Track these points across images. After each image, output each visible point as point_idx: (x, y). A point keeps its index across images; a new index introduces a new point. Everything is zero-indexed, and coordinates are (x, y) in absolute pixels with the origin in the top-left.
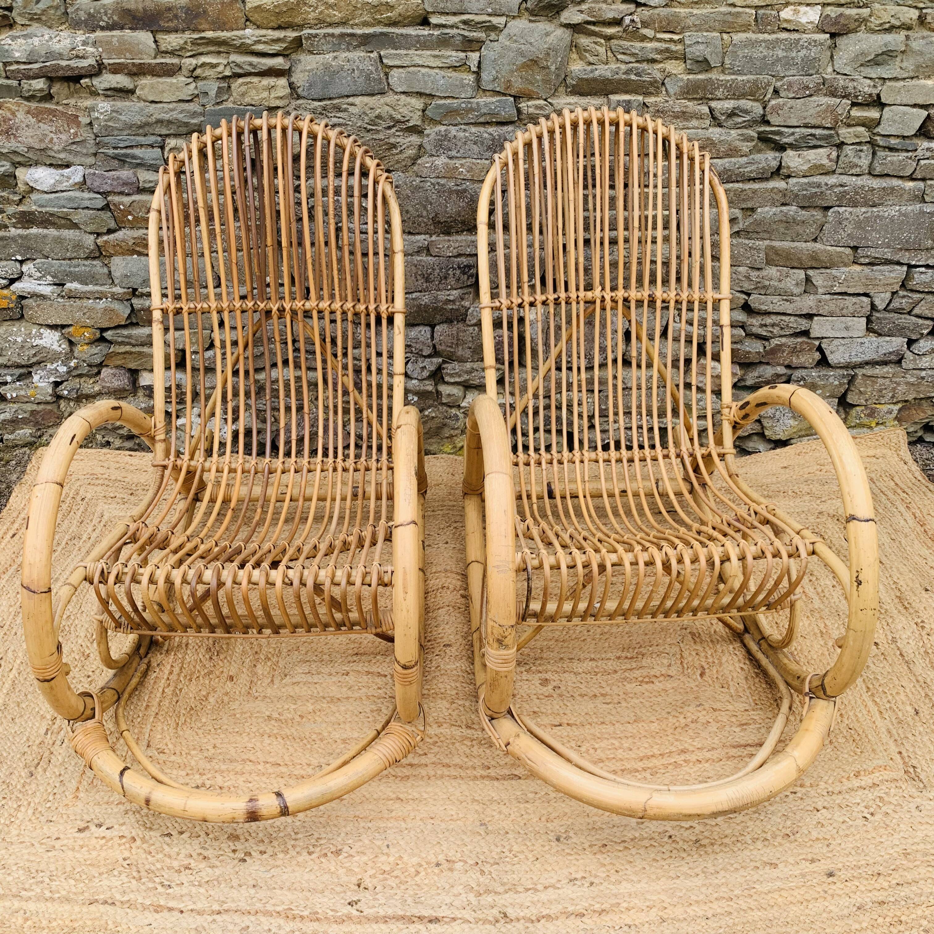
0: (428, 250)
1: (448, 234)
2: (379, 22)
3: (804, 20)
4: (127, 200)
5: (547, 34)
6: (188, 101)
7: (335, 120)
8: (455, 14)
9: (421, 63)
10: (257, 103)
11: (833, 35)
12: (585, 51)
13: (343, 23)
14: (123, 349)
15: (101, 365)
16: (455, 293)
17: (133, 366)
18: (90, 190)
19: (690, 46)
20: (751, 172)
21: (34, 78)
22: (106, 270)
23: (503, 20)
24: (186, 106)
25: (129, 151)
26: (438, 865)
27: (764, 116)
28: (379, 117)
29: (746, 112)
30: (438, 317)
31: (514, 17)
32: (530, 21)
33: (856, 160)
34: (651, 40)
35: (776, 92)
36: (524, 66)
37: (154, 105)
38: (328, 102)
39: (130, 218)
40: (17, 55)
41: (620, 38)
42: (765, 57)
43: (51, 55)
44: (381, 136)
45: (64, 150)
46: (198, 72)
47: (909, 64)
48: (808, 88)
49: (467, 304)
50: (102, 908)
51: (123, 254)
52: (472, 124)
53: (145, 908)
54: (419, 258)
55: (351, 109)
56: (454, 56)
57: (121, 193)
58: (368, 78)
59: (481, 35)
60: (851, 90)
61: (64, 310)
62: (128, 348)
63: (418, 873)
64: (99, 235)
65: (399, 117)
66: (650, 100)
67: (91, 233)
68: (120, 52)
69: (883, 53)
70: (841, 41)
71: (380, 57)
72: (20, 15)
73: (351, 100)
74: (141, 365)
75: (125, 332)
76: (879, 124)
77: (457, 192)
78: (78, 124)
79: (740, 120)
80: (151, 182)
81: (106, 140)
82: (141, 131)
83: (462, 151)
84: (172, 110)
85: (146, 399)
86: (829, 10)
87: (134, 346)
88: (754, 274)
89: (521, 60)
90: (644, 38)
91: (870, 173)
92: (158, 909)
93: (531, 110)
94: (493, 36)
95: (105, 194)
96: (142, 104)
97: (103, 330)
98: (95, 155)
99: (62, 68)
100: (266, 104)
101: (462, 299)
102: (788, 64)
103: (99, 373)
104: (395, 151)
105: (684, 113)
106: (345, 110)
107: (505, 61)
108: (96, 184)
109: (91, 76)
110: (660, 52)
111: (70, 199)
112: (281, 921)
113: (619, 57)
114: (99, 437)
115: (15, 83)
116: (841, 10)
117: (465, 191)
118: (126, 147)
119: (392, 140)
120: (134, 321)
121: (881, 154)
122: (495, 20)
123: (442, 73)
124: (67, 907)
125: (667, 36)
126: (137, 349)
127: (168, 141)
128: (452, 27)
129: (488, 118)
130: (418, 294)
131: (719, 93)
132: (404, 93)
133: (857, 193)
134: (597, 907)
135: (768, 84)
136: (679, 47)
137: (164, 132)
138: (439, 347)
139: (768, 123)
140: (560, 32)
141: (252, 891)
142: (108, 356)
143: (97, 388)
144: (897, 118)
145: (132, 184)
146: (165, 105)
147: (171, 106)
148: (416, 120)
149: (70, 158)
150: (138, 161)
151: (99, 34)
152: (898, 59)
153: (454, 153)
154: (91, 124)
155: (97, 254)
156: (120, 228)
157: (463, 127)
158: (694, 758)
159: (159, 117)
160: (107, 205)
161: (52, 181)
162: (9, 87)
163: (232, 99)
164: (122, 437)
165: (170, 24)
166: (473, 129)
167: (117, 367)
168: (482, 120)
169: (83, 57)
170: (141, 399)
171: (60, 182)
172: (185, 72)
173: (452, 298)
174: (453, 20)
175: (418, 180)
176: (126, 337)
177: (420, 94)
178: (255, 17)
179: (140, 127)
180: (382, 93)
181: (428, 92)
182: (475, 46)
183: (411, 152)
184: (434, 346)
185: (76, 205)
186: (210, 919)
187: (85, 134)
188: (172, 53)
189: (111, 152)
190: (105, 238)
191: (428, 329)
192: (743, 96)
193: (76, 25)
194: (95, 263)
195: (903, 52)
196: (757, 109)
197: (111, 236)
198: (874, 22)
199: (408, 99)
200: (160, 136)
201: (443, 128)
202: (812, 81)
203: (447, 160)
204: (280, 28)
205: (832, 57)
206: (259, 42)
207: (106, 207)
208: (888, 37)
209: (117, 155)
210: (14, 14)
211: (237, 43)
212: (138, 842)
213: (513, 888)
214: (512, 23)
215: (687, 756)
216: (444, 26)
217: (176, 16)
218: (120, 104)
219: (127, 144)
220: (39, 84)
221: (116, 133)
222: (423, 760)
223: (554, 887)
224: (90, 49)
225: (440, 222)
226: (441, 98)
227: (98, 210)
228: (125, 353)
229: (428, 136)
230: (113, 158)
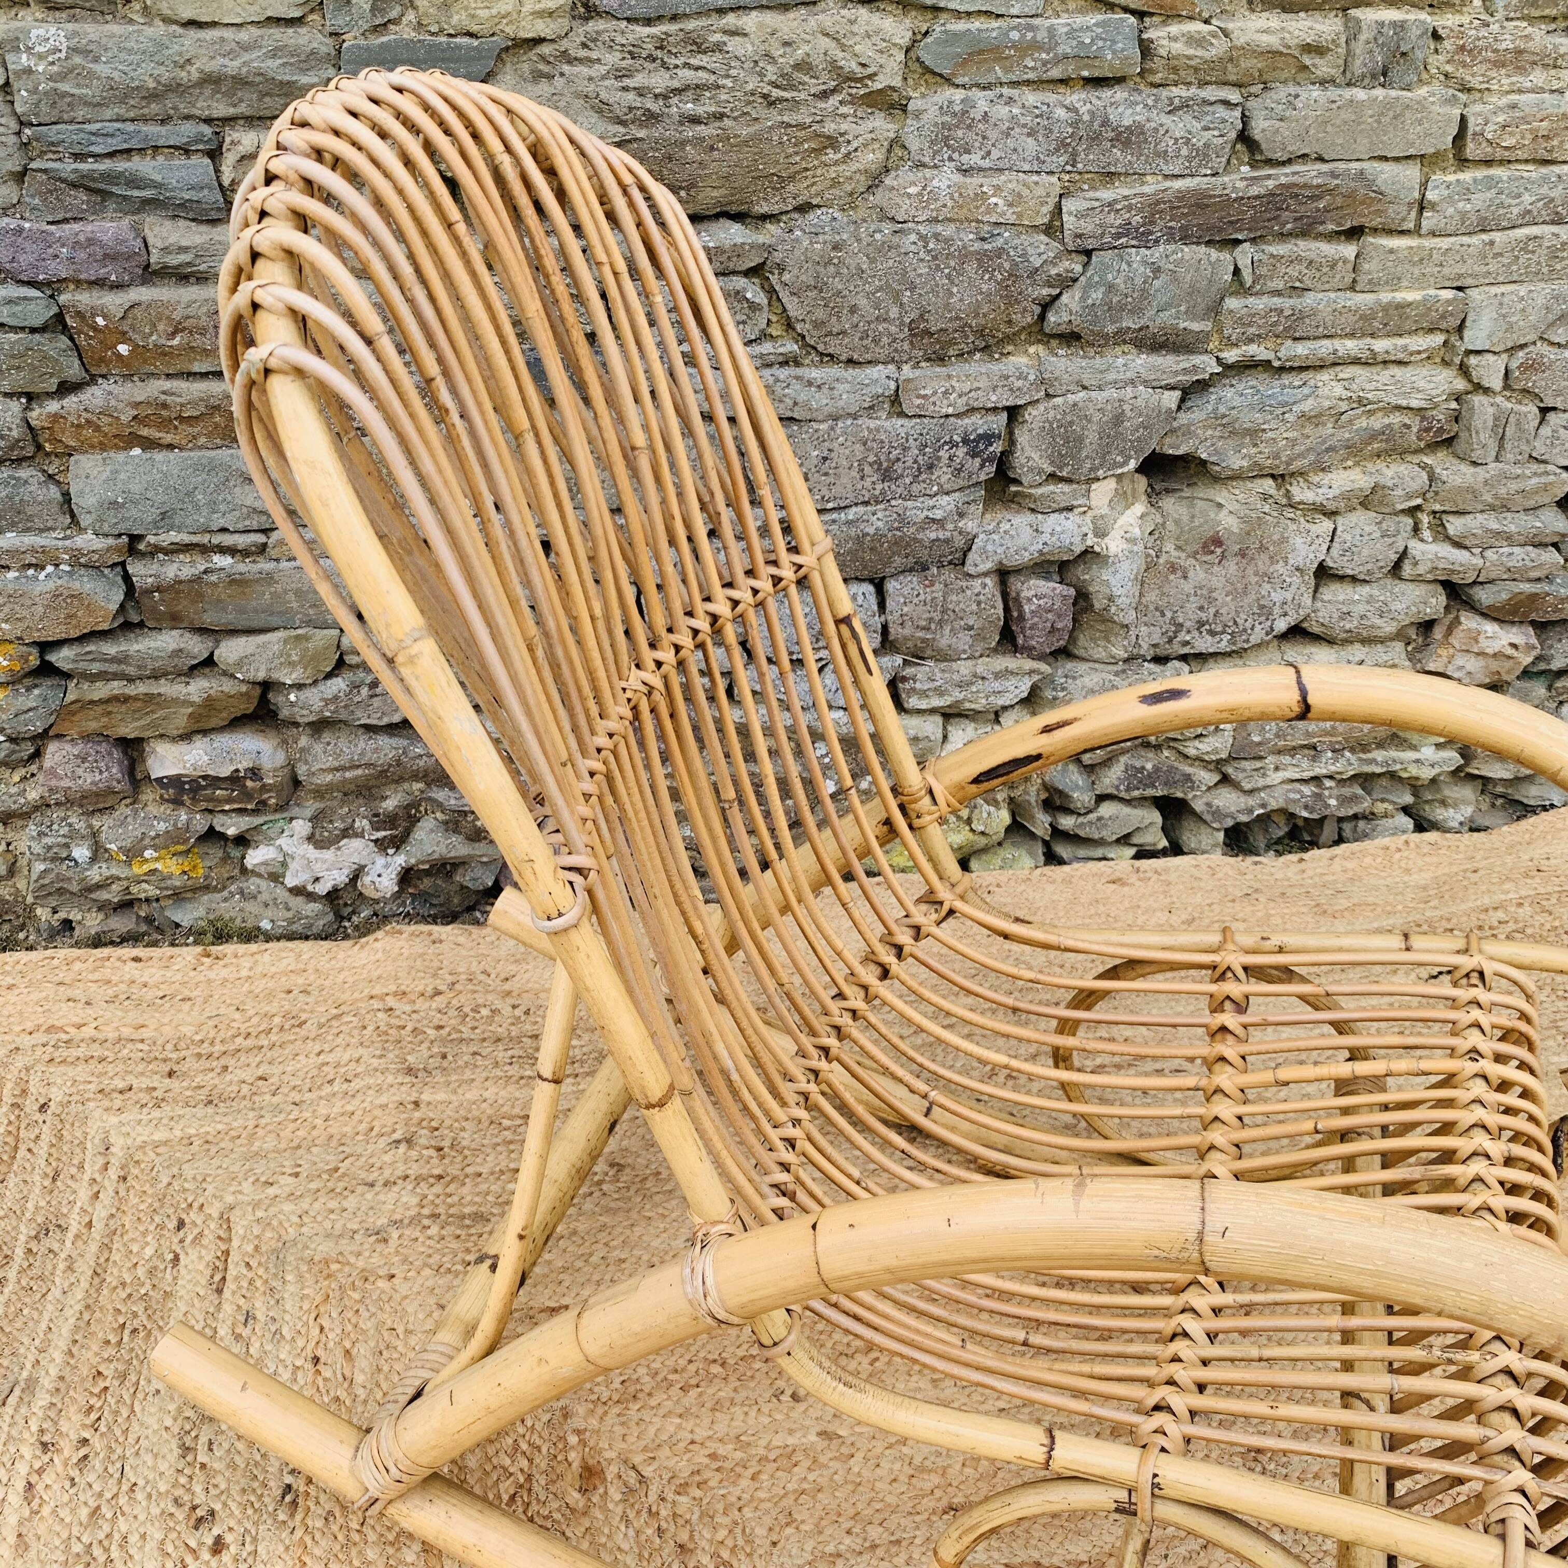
0: (896, 402)
1: (941, 359)
4: (115, 302)
6: (291, 22)
7: (687, 75)
10: (485, 29)
14: (101, 690)
15: (44, 736)
16: (947, 504)
17: (129, 730)
18: (7, 276)
22: (54, 492)
24: (289, 36)
25: (121, 165)
28: (803, 66)
30: (896, 560)
37: (193, 34)
38: (672, 28)
39: (123, 349)
44: (803, 116)
49: (969, 525)
51: (103, 447)
52: (1028, 83)
54: (872, 424)
55: (733, 44)
57: (99, 283)
62: (116, 687)
64: (34, 398)
65: (854, 65)
66: (1447, 21)
67: (10, 395)
73: (730, 20)
74: (153, 725)
75: (110, 649)
77: (980, 256)
80: (183, 250)
81: (52, 132)
82: (154, 108)
83: (995, 154)
84: (246, 48)
85: (166, 809)
87: (131, 680)
93: (1178, 48)
95: (52, 287)
96: (159, 29)
97: (45, 647)
98: (17, 176)
100: (510, 30)
101: (961, 515)
103: (37, 754)
104: (831, 155)
105: (1519, 52)
106: (718, 48)
108: (24, 260)
114: (43, 913)
117: (1002, 253)
118: (111, 155)
119: (830, 128)
120: (135, 618)
126: (141, 688)
127: (231, 135)
129: (1070, 70)
130: (861, 509)
137: (221, 109)
138: (896, 632)
142: (65, 712)
143: (33, 795)
145: (129, 257)
146: (228, 34)
147: (244, 35)
148: (889, 74)
150: (147, 193)
153: (974, 159)
154: (5, 88)
155: (30, 451)
156: (93, 380)
157: (1006, 91)
159: (213, 66)
160: (59, 318)
163: (411, 16)
164: (102, 907)
166: (1031, 98)
167: (87, 737)
168: (1056, 73)
170: (153, 809)
173: (938, 514)
175: (887, 228)
176: (114, 660)
179: (153, 96)
183: (871, 158)
184: (886, 629)
189: (68, 167)
190: (53, 406)
191: (869, 589)
194: (24, 473)
197: (71, 401)
200: (208, 121)
201: (958, 95)
203: (957, 178)
207: (55, 324)
209: (89, 176)
218: (92, 30)
219: (115, 144)
221: (81, 113)
225: (928, 333)
226: (958, 15)
227: (33, 330)
228: (108, 701)
229: (918, 115)
230: (74, 185)
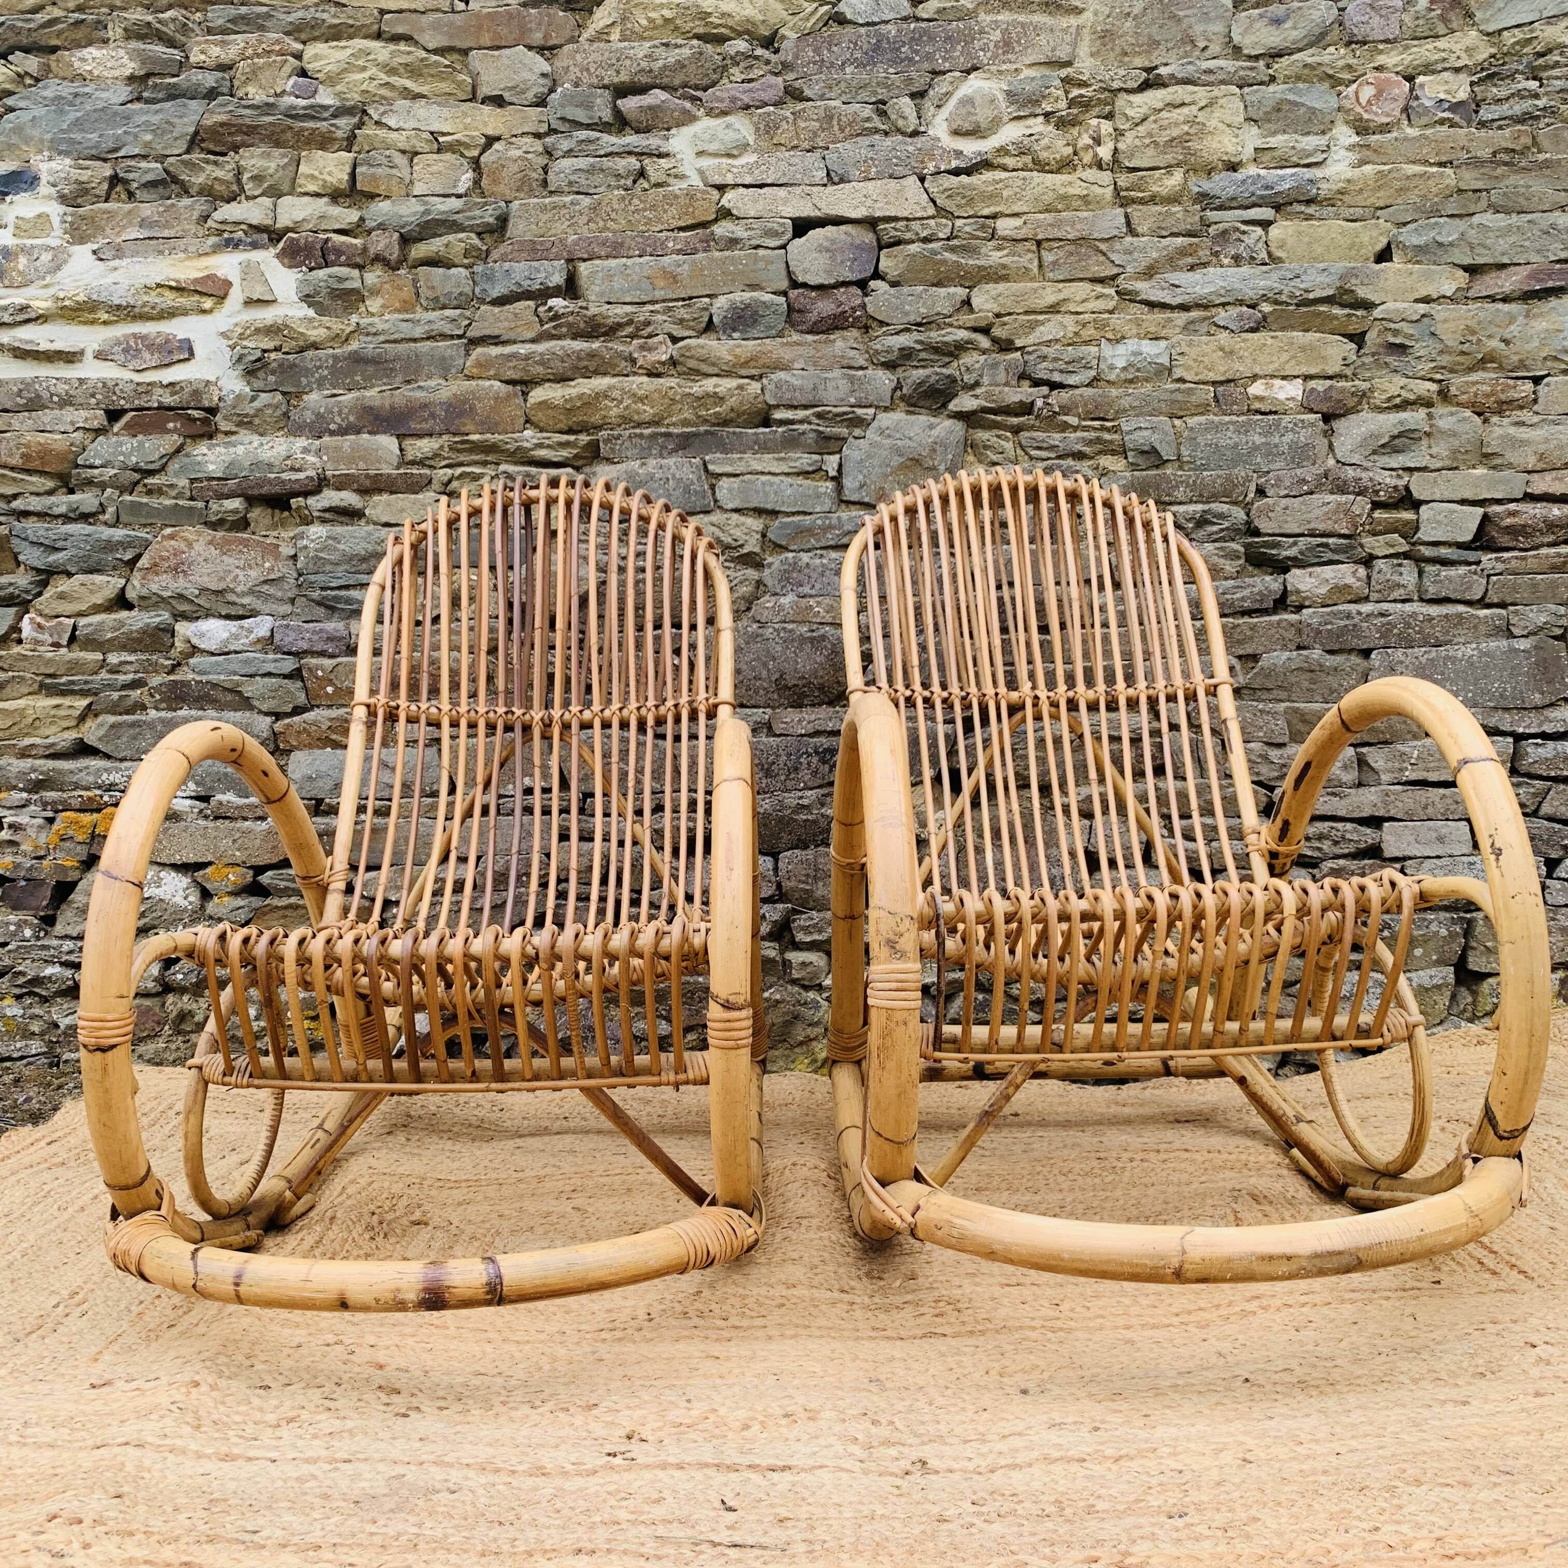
0: (770, 728)
1: (800, 708)
2: (705, 421)
3: (1282, 396)
4: (328, 663)
5: (931, 427)
8: (806, 407)
9: (759, 468)
11: (1327, 418)
12: (986, 447)
13: (657, 423)
14: (284, 902)
16: (811, 795)
18: (278, 650)
19: (1130, 432)
20: (1243, 599)
21: (228, 497)
23: (871, 411)
25: (343, 593)
26: (787, 1416)
27: (1248, 523)
29: (1222, 516)
30: (785, 837)
31: (886, 409)
32: (909, 413)
33: (1396, 578)
34: (1075, 429)
35: (1261, 492)
36: (903, 467)
39: (330, 690)
40: (211, 467)
41: (1032, 428)
42: (1236, 445)
43: (256, 465)
45: (251, 592)
46: (455, 484)
47: (1441, 448)
48: (1304, 481)
50: (117, 1450)
51: (310, 746)
52: (832, 547)
53: (199, 1456)
56: (805, 460)
57: (322, 654)
58: (687, 490)
59: (844, 431)
60: (1365, 482)
61: (204, 836)
62: (294, 900)
63: (746, 1427)
64: (278, 716)
67: (267, 714)
68: (351, 460)
69: (1400, 435)
70: (1339, 425)
71: (705, 464)
72: (225, 418)
76: (1417, 529)
77: (812, 640)
78: (277, 556)
79: (1215, 528)
81: (312, 578)
82: (365, 567)
83: (818, 586)
86: (1312, 384)
88: (1274, 754)
89: (896, 461)
90: (1065, 427)
91: (1421, 600)
92: (228, 1458)
94: (857, 432)
95: (298, 655)
96: (372, 528)
97: (259, 870)
98: (292, 601)
99: (270, 482)
101: (823, 804)
102: (1269, 453)
107: (875, 462)
108: (288, 641)
109: (306, 494)
110: (1090, 443)
111: (246, 662)
112: (471, 1474)
113: (1034, 453)
115: (200, 505)
116: (1328, 383)
117: (823, 638)
118: (340, 588)
121: (1429, 568)
122: (859, 411)
123: (789, 480)
124: (50, 1453)
125: (1096, 424)
128: (801, 422)
131: (1179, 494)
132: (736, 510)
133: (1408, 625)
134: (1109, 1452)
135: (1248, 479)
136: (1116, 436)
138: (787, 885)
139: (1256, 533)
140: (949, 423)
141: (418, 1445)
144: (1440, 517)
145: (341, 639)
148: (752, 545)
149: (258, 604)
151: (326, 439)
152: (1425, 442)
153: (806, 590)
154: (294, 557)
156: (312, 707)
157: (819, 551)
158: (1277, 1302)
160: (299, 670)
161: (225, 635)
162: (191, 508)
165: (424, 426)
168: (845, 541)
169: (299, 470)
171: (236, 637)
172: (436, 485)
173: (806, 803)
174: (801, 414)
175: (755, 626)
177: (759, 512)
178: (539, 417)
180: (707, 512)
181: (769, 506)
182: (834, 446)
183: (745, 590)
184: (779, 886)
185: (252, 670)
186: (327, 1467)
187: (285, 569)
188: (420, 463)
189: (316, 594)
190: (288, 721)
191: (769, 859)
192: (1213, 498)
193: (296, 430)
195: (1428, 434)
196: (1239, 514)
197: (296, 719)
198: (1379, 398)
199: (743, 519)
201: (791, 555)
202: (1309, 473)
203: (797, 599)
204: (570, 431)
205: (1331, 446)
206: (540, 446)
207: (296, 675)
208: (1403, 415)
209: (327, 599)
210: (218, 418)
211: (511, 447)
212: (204, 1388)
213: (940, 1439)
214: (882, 416)
215: (1265, 1302)
216: (792, 422)
217: (433, 416)
218: (339, 529)
220: (235, 504)
221: (328, 568)
222: (759, 1322)
223: (1020, 1434)
224: (311, 459)
225: (786, 687)
226: (788, 514)
227: (285, 677)
228: (286, 907)
229: (770, 565)
230: (319, 604)
